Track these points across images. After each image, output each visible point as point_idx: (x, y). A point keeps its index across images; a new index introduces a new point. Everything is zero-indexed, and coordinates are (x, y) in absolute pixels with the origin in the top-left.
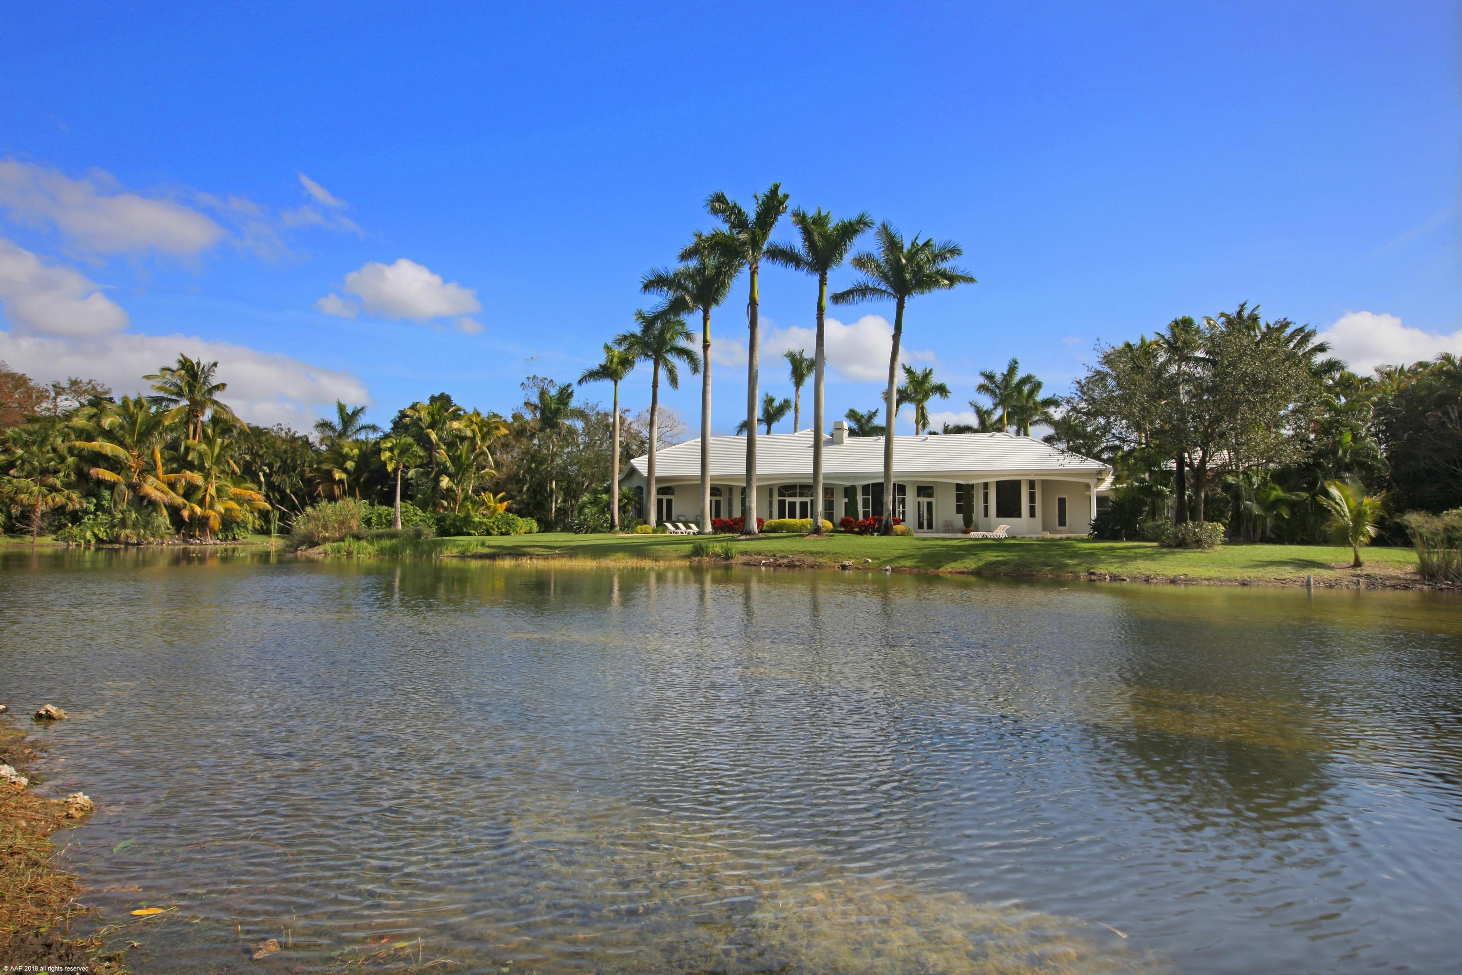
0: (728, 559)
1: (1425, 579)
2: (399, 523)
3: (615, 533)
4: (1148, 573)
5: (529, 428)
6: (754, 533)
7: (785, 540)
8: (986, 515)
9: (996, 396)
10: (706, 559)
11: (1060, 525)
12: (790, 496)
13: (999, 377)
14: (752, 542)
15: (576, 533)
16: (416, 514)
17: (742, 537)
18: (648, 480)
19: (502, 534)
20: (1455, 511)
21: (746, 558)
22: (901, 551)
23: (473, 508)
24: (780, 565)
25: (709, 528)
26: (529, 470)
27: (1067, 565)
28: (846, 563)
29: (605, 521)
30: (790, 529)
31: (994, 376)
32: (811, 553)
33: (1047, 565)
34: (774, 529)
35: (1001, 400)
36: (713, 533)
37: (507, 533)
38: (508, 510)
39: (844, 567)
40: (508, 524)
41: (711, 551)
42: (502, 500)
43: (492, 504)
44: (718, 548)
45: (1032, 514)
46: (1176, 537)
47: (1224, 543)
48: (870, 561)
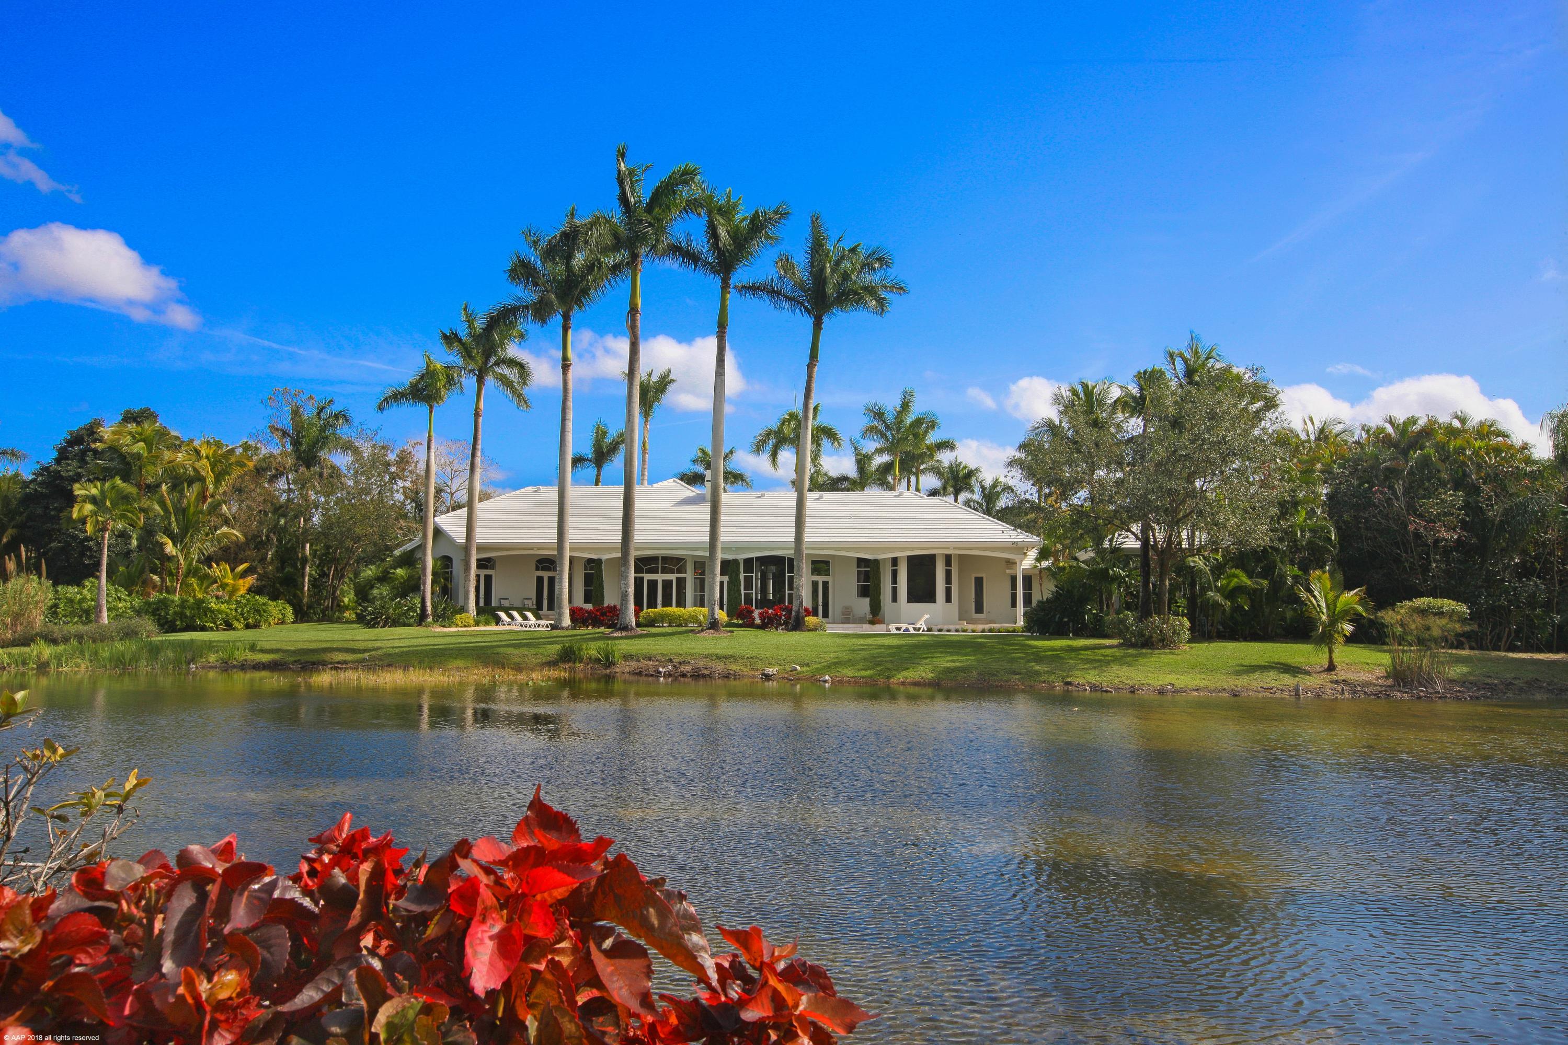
0: (609, 667)
1: (1399, 685)
2: (105, 614)
3: (428, 626)
4: (1131, 683)
5: (274, 464)
6: (632, 629)
7: (675, 638)
8: (895, 599)
9: (887, 438)
10: (580, 666)
11: (977, 612)
12: (650, 571)
13: (890, 418)
14: (633, 641)
15: (373, 626)
16: (120, 599)
17: (617, 634)
18: (466, 548)
19: (248, 626)
20: (1408, 603)
21: (632, 665)
22: (832, 655)
23: (200, 586)
24: (684, 675)
25: (567, 622)
26: (275, 529)
27: (1038, 673)
28: (769, 671)
29: (410, 609)
30: (674, 621)
31: (883, 414)
32: (719, 657)
33: (1015, 673)
34: (651, 623)
35: (892, 443)
36: (574, 628)
37: (256, 626)
38: (253, 590)
39: (767, 677)
40: (258, 611)
41: (584, 653)
42: (244, 575)
43: (229, 580)
44: (592, 649)
45: (948, 599)
46: (1141, 634)
47: (1190, 641)
48: (798, 668)
